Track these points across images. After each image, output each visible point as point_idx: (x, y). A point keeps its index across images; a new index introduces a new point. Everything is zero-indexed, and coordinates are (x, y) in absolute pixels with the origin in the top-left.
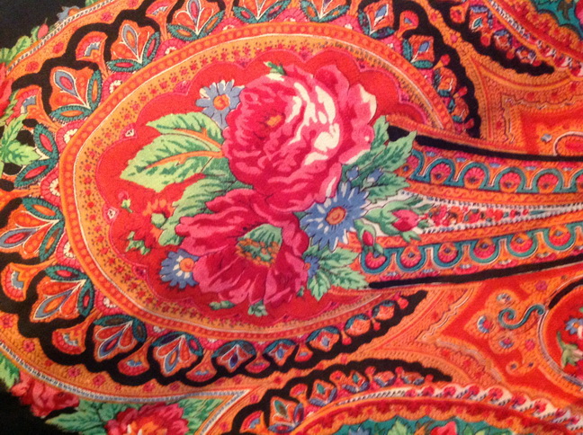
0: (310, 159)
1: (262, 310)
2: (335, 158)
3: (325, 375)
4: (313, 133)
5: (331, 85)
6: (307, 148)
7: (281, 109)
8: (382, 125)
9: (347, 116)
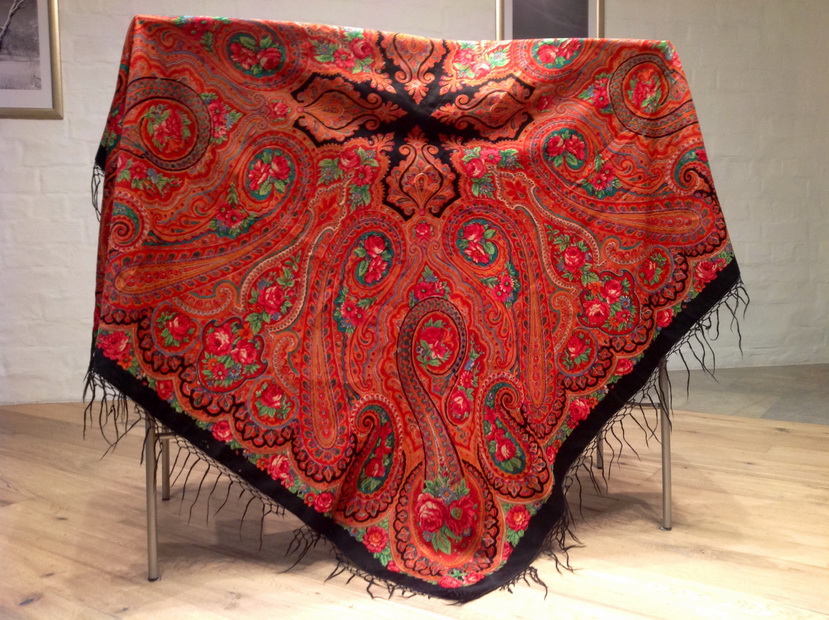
0: (435, 507)
1: (476, 506)
2: (433, 502)
4: (429, 510)
6: (433, 510)
8: (424, 491)
9: (424, 502)
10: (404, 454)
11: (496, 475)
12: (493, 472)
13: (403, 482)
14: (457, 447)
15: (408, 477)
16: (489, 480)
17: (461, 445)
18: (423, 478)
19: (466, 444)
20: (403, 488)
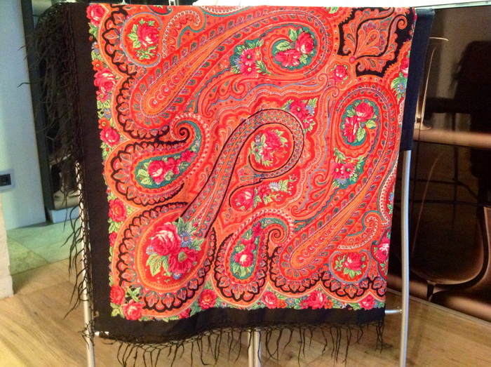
0: (172, 240)
1: (196, 263)
2: (174, 235)
3: (218, 257)
4: (167, 237)
5: (161, 229)
6: (169, 239)
7: (159, 241)
8: (174, 223)
9: (168, 229)
10: (182, 186)
11: (224, 264)
12: (224, 259)
13: (165, 203)
14: (218, 218)
15: (171, 204)
16: (217, 260)
17: (222, 220)
18: (180, 214)
19: (225, 222)
20: (161, 207)
